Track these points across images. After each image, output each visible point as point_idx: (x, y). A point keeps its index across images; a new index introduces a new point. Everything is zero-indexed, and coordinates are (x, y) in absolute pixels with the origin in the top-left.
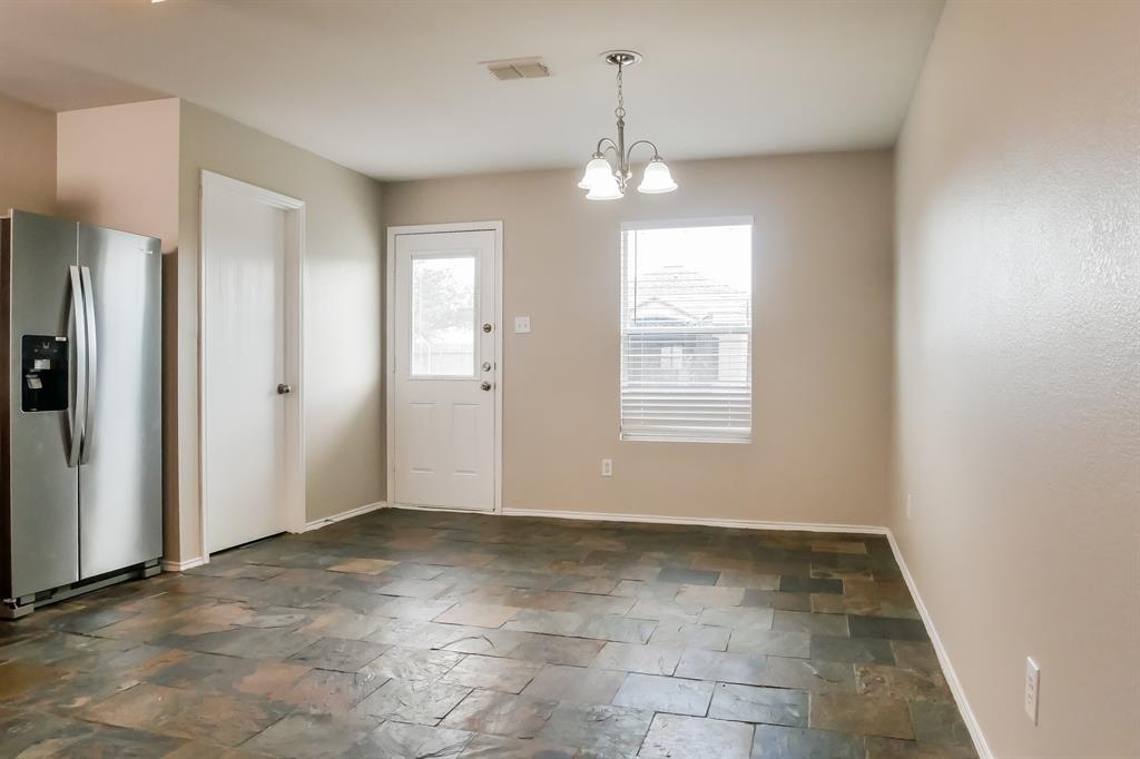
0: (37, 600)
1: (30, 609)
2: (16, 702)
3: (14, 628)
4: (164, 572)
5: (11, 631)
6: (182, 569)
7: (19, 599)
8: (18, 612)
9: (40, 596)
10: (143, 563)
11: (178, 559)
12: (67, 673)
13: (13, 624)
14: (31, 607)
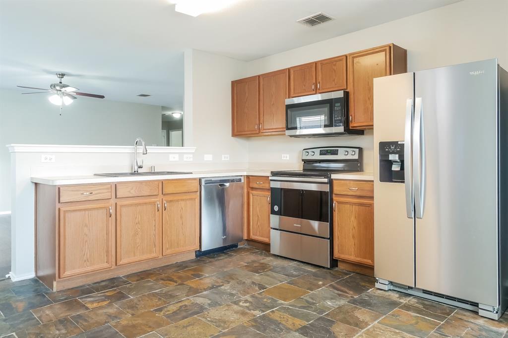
7: (379, 280)
8: (379, 286)
13: (373, 289)
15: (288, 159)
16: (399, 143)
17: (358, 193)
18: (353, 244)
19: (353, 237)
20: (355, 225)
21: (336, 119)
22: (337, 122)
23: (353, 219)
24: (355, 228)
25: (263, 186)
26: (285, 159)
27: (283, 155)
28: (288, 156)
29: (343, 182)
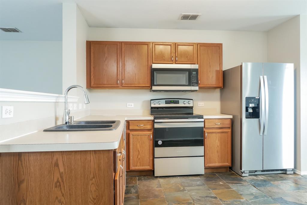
0: (249, 173)
1: (247, 175)
2: (226, 202)
3: (242, 179)
4: (294, 173)
5: (241, 180)
6: (302, 174)
7: (244, 171)
8: (243, 175)
9: (250, 172)
10: (287, 169)
11: (300, 170)
12: (242, 199)
13: (242, 178)
14: (248, 174)
15: (133, 106)
16: (256, 98)
17: (220, 126)
18: (217, 155)
19: (217, 152)
20: (219, 144)
21: (193, 81)
22: (193, 83)
23: (217, 141)
24: (218, 146)
25: (144, 128)
26: (130, 106)
27: (128, 104)
28: (133, 104)
29: (211, 120)
